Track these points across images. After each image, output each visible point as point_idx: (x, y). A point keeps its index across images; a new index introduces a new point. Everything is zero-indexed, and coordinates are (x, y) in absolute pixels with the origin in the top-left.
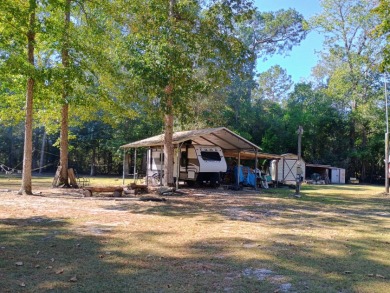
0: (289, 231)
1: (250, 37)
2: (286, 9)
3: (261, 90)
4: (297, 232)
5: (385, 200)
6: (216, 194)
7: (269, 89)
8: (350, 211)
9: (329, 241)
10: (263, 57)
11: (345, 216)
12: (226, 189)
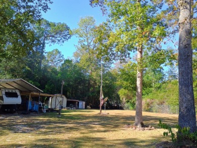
0: (47, 137)
1: (43, 33)
2: (62, 23)
3: (48, 60)
4: (51, 137)
5: (99, 116)
6: (12, 117)
7: (52, 61)
8: (82, 123)
9: (66, 140)
10: (49, 44)
11: (78, 125)
12: (19, 114)
